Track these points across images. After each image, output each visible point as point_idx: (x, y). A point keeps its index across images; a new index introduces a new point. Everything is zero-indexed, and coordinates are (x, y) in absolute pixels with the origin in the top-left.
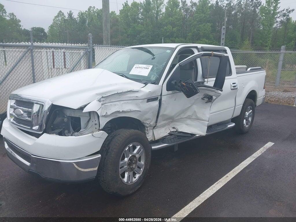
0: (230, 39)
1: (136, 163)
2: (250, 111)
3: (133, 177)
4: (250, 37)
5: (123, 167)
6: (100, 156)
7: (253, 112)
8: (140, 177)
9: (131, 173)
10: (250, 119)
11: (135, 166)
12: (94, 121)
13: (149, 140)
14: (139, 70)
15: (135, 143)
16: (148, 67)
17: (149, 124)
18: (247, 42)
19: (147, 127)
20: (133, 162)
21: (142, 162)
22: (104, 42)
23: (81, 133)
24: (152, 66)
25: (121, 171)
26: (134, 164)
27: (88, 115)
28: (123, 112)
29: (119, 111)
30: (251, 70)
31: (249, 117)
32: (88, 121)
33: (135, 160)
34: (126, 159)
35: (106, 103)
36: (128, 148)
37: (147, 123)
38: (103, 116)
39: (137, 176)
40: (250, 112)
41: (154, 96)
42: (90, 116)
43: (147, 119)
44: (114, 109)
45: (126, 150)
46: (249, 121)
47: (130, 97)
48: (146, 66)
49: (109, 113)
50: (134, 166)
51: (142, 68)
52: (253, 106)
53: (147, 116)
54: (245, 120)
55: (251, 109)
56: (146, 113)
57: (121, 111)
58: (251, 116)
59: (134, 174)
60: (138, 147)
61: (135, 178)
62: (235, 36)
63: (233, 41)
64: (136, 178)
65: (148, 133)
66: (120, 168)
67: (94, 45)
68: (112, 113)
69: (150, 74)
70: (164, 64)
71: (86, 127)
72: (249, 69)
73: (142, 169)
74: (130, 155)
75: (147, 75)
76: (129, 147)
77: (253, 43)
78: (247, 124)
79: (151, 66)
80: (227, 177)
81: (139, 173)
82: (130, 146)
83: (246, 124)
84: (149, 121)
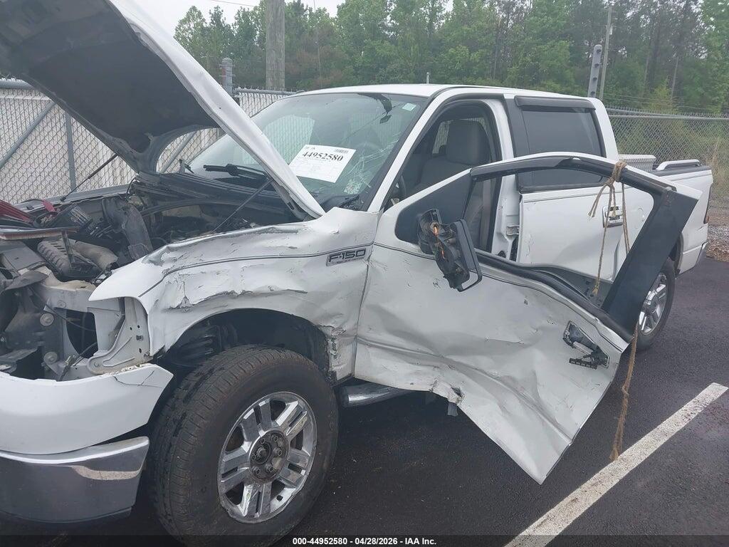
0: (618, 82)
1: (283, 453)
2: (659, 286)
3: (272, 498)
4: (671, 78)
5: (235, 470)
6: (144, 442)
7: (670, 291)
8: (295, 498)
9: (266, 488)
10: (658, 311)
11: (282, 465)
12: (135, 328)
13: (339, 376)
14: (313, 160)
15: (278, 395)
16: (340, 154)
17: (340, 328)
18: (663, 91)
19: (333, 339)
20: (275, 450)
21: (307, 450)
22: (269, 82)
23: (97, 362)
24: (355, 151)
25: (223, 485)
26: (276, 456)
27: (116, 307)
28: (245, 294)
29: (232, 292)
30: (668, 167)
31: (654, 304)
32: (119, 327)
33: (281, 443)
34: (247, 447)
35: (183, 268)
36: (252, 411)
37: (330, 326)
38: (171, 309)
39: (287, 494)
40: (659, 290)
41: (351, 244)
42: (123, 309)
43: (330, 316)
44: (212, 287)
45: (245, 417)
46: (655, 316)
47: (270, 248)
48: (337, 151)
49: (194, 299)
50: (277, 464)
51: (323, 156)
52: (670, 274)
53: (327, 307)
54: (642, 314)
55: (662, 281)
56: (324, 296)
57: (239, 292)
58: (661, 302)
59: (277, 488)
60: (292, 407)
61: (280, 498)
62: (632, 75)
63: (626, 89)
64: (284, 501)
65: (335, 357)
66: (224, 476)
67: (239, 88)
68: (207, 300)
69: (344, 177)
70: (390, 147)
71: (111, 345)
72: (662, 166)
73: (303, 472)
74: (262, 433)
75: (333, 179)
76: (257, 409)
77: (679, 94)
78: (648, 324)
79: (351, 152)
80: (575, 500)
81: (293, 485)
82: (261, 405)
83: (646, 325)
84: (337, 320)
